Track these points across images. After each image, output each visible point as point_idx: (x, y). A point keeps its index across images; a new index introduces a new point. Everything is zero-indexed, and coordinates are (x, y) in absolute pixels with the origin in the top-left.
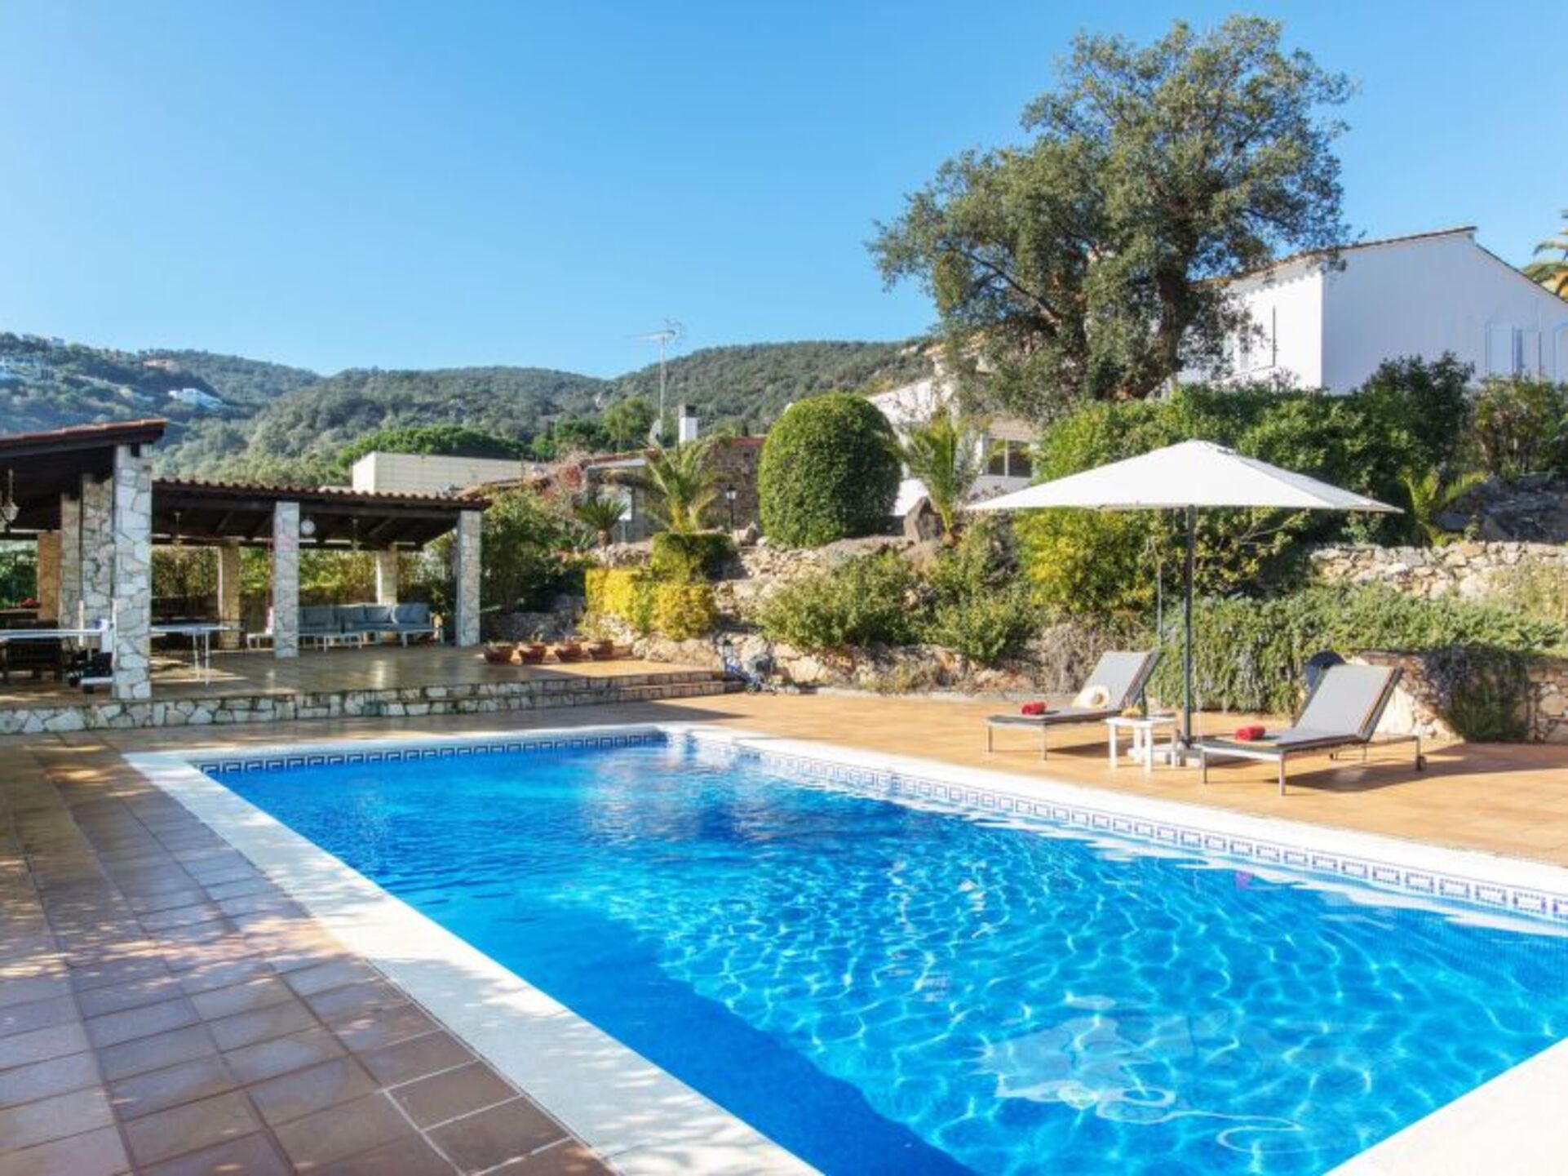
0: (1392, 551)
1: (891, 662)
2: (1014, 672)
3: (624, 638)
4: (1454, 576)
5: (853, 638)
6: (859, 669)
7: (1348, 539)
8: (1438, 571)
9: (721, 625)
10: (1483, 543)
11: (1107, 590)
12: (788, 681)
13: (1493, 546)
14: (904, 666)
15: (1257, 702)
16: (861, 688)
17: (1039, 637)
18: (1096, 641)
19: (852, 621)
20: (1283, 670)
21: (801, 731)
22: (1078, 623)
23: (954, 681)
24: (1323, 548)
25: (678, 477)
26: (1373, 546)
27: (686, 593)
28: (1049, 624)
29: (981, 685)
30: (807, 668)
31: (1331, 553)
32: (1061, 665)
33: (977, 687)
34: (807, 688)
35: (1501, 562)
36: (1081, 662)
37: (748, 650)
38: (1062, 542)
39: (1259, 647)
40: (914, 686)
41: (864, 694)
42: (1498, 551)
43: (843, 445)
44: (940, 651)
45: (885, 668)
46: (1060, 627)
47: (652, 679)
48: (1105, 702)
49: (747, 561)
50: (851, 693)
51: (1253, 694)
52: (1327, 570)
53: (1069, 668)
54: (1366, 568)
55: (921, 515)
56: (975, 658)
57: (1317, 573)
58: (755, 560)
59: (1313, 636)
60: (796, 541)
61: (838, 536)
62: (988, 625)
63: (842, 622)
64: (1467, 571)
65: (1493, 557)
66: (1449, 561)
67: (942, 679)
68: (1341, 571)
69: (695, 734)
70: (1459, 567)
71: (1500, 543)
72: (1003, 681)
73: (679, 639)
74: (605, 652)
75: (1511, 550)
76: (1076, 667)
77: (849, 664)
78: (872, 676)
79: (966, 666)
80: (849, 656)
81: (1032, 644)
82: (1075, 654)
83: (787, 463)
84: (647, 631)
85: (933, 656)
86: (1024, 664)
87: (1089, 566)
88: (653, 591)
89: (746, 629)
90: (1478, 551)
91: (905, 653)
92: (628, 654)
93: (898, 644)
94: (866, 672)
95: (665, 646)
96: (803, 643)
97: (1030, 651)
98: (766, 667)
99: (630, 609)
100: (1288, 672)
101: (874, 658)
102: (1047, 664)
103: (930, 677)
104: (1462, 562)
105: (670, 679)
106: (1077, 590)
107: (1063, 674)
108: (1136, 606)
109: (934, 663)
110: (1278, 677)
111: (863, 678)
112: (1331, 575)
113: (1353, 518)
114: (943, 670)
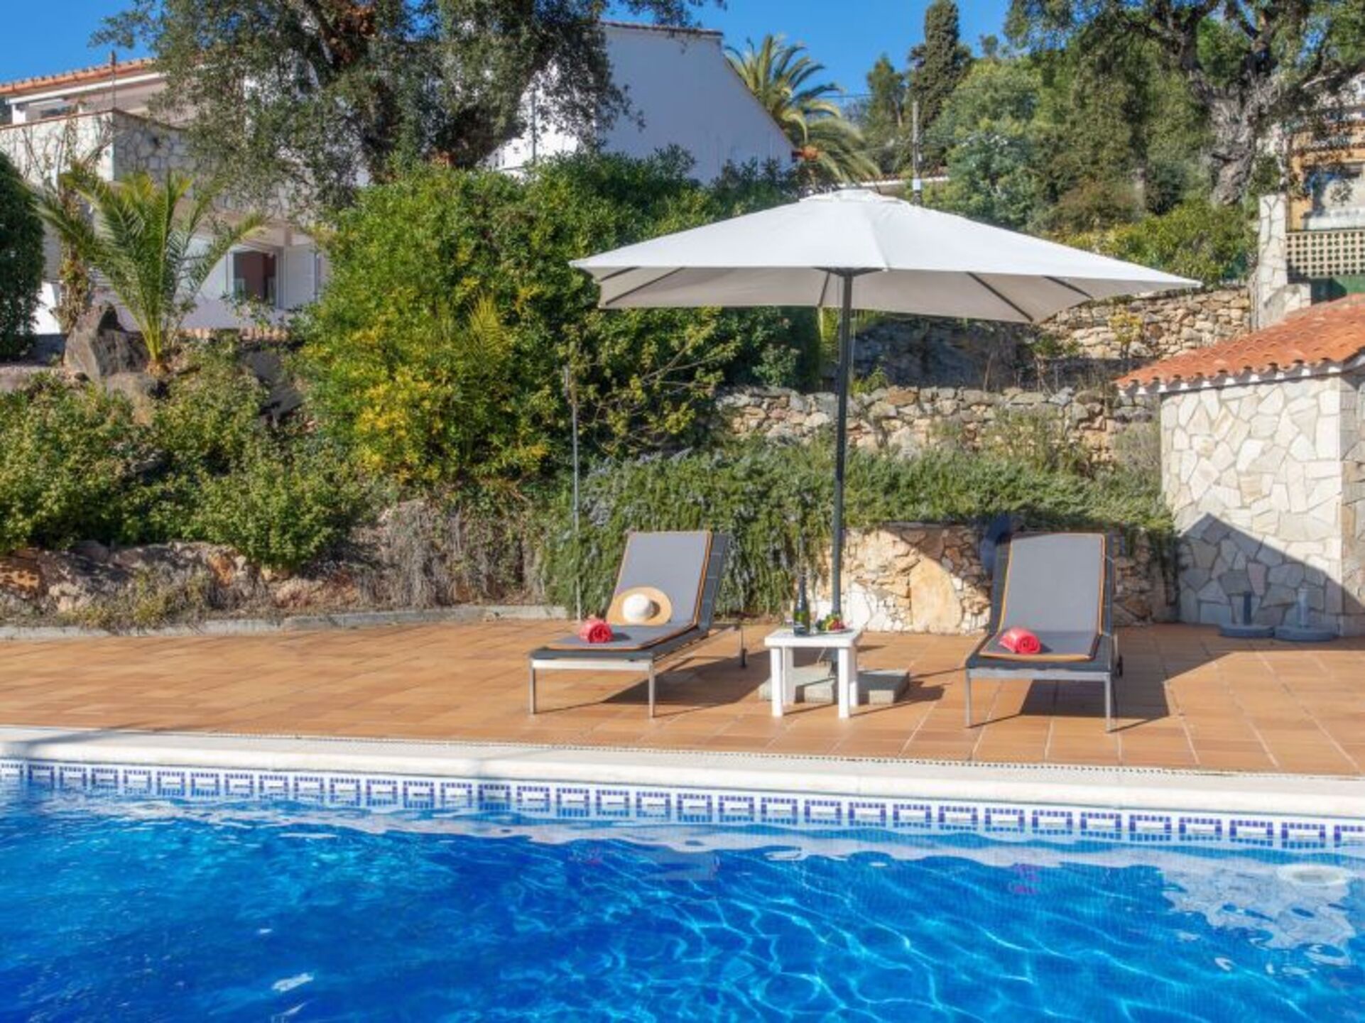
0: (810, 398)
1: (120, 575)
2: (339, 581)
4: (881, 427)
5: (43, 537)
6: (54, 590)
7: (756, 381)
8: (863, 422)
10: (915, 389)
11: (478, 448)
13: (927, 392)
14: (146, 581)
16: (66, 622)
17: (373, 523)
18: (462, 525)
19: (52, 503)
20: (776, 554)
22: (432, 499)
23: (238, 599)
26: (787, 391)
28: (386, 503)
29: (283, 604)
32: (415, 563)
33: (279, 609)
35: (936, 412)
36: (443, 558)
38: (404, 374)
40: (171, 614)
41: (73, 632)
42: (932, 400)
44: (210, 553)
45: (109, 586)
46: (405, 506)
48: (666, 613)
50: (49, 633)
51: (733, 591)
52: (737, 422)
53: (427, 570)
54: (780, 419)
55: (100, 332)
56: (271, 560)
57: (727, 425)
59: (814, 506)
62: (294, 508)
63: (30, 503)
64: (898, 423)
65: (927, 406)
66: (876, 410)
67: (217, 600)
68: (753, 423)
70: (889, 418)
71: (934, 389)
72: (320, 597)
75: (946, 399)
76: (436, 567)
77: (35, 583)
78: (84, 601)
79: (254, 573)
80: (35, 569)
81: (363, 535)
82: (433, 546)
85: (197, 561)
86: (356, 567)
87: (447, 409)
90: (911, 397)
91: (147, 558)
93: (127, 543)
94: (69, 595)
97: (362, 547)
100: (783, 556)
101: (87, 569)
102: (393, 566)
103: (195, 596)
104: (893, 413)
106: (433, 449)
107: (418, 581)
109: (201, 573)
110: (770, 564)
111: (64, 606)
112: (744, 426)
113: (770, 354)
114: (216, 584)
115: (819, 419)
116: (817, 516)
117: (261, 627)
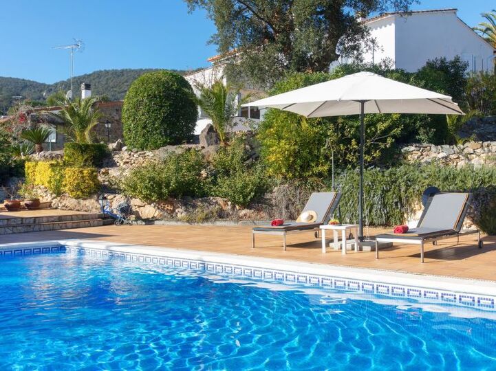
0: (439, 147)
1: (194, 206)
2: (259, 210)
3: (46, 198)
4: (468, 158)
5: (173, 194)
6: (177, 211)
7: (419, 141)
8: (460, 156)
9: (102, 190)
10: (481, 142)
11: (305, 167)
12: (138, 218)
13: (486, 143)
14: (201, 209)
15: (384, 220)
16: (178, 221)
17: (271, 192)
18: (300, 193)
19: (173, 185)
20: (396, 203)
21: (145, 242)
22: (291, 184)
23: (228, 215)
24: (407, 146)
25: (78, 115)
26: (431, 145)
27: (81, 172)
28: (276, 185)
29: (242, 217)
30: (149, 211)
31: (411, 148)
32: (283, 205)
33: (240, 218)
34: (149, 221)
35: (489, 151)
36: (293, 204)
37: (115, 203)
38: (282, 143)
39: (385, 192)
40: (206, 219)
41: (179, 223)
42: (488, 146)
43: (168, 97)
44: (220, 201)
45: (191, 210)
46: (282, 186)
47: (60, 218)
48: (314, 219)
49: (116, 158)
50: (173, 223)
51: (381, 216)
52: (409, 157)
53: (287, 207)
54: (427, 155)
55: (208, 133)
56: (238, 203)
57: (405, 158)
58: (122, 157)
59: (410, 186)
60: (143, 147)
61: (165, 144)
62: (245, 186)
63: (168, 185)
64: (474, 156)
65: (486, 149)
66: (466, 151)
67: (221, 215)
68: (416, 157)
69: (83, 245)
70: (470, 154)
71: (489, 142)
72: (253, 215)
73: (77, 198)
74: (35, 205)
75: (494, 145)
76: (290, 207)
77: (172, 209)
78: (184, 214)
79: (234, 207)
80: (172, 204)
81: (268, 196)
82: (290, 199)
83: (137, 106)
84: (59, 193)
85: (217, 203)
86: (264, 206)
87: (296, 154)
88: (62, 172)
89: (114, 191)
90: (479, 146)
91: (201, 202)
92: (49, 206)
93: (198, 197)
94: (181, 212)
95: (70, 201)
96: (147, 199)
97: (267, 199)
98: (126, 210)
99: (50, 182)
100: (399, 204)
101: (185, 205)
102: (276, 206)
103: (215, 214)
104: (472, 152)
105: (72, 218)
106: (290, 167)
107: (284, 211)
108: (320, 175)
109: (217, 207)
110: (394, 207)
111: (179, 215)
112: (412, 159)
113: (422, 131)
114: (222, 210)
115: (442, 155)
117: (232, 224)
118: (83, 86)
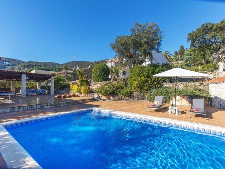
1: (115, 97)
2: (131, 98)
3: (77, 94)
5: (110, 94)
7: (166, 82)
9: (91, 92)
11: (142, 88)
12: (101, 99)
13: (182, 83)
14: (117, 98)
17: (133, 93)
18: (140, 94)
19: (111, 91)
22: (138, 92)
23: (123, 99)
25: (81, 73)
26: (169, 83)
27: (86, 88)
30: (103, 98)
31: (164, 83)
32: (137, 97)
33: (126, 100)
34: (104, 100)
36: (139, 96)
37: (96, 96)
38: (136, 82)
39: (165, 95)
40: (118, 100)
41: (112, 101)
44: (121, 95)
46: (136, 92)
47: (84, 100)
49: (91, 84)
50: (110, 101)
51: (164, 101)
54: (168, 85)
56: (126, 96)
57: (163, 86)
60: (98, 81)
61: (103, 81)
63: (109, 91)
64: (179, 85)
66: (177, 84)
67: (122, 99)
72: (129, 99)
73: (85, 94)
74: (74, 96)
75: (184, 83)
78: (113, 99)
79: (124, 97)
80: (109, 96)
81: (133, 94)
84: (80, 93)
87: (139, 85)
88: (81, 88)
89: (95, 92)
91: (117, 96)
92: (77, 96)
93: (115, 94)
94: (111, 98)
95: (83, 95)
96: (103, 95)
98: (99, 98)
99: (77, 90)
101: (113, 96)
102: (135, 97)
103: (120, 99)
106: (138, 88)
108: (145, 90)
111: (111, 99)
112: (165, 86)
113: (167, 79)
114: (122, 98)
115: (172, 85)
116: (172, 94)
117: (125, 101)
118: (77, 66)
